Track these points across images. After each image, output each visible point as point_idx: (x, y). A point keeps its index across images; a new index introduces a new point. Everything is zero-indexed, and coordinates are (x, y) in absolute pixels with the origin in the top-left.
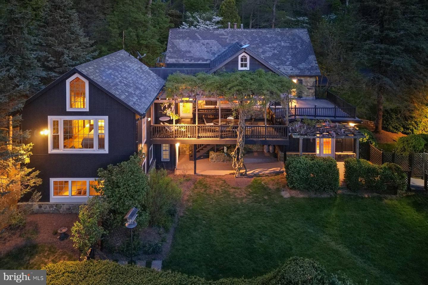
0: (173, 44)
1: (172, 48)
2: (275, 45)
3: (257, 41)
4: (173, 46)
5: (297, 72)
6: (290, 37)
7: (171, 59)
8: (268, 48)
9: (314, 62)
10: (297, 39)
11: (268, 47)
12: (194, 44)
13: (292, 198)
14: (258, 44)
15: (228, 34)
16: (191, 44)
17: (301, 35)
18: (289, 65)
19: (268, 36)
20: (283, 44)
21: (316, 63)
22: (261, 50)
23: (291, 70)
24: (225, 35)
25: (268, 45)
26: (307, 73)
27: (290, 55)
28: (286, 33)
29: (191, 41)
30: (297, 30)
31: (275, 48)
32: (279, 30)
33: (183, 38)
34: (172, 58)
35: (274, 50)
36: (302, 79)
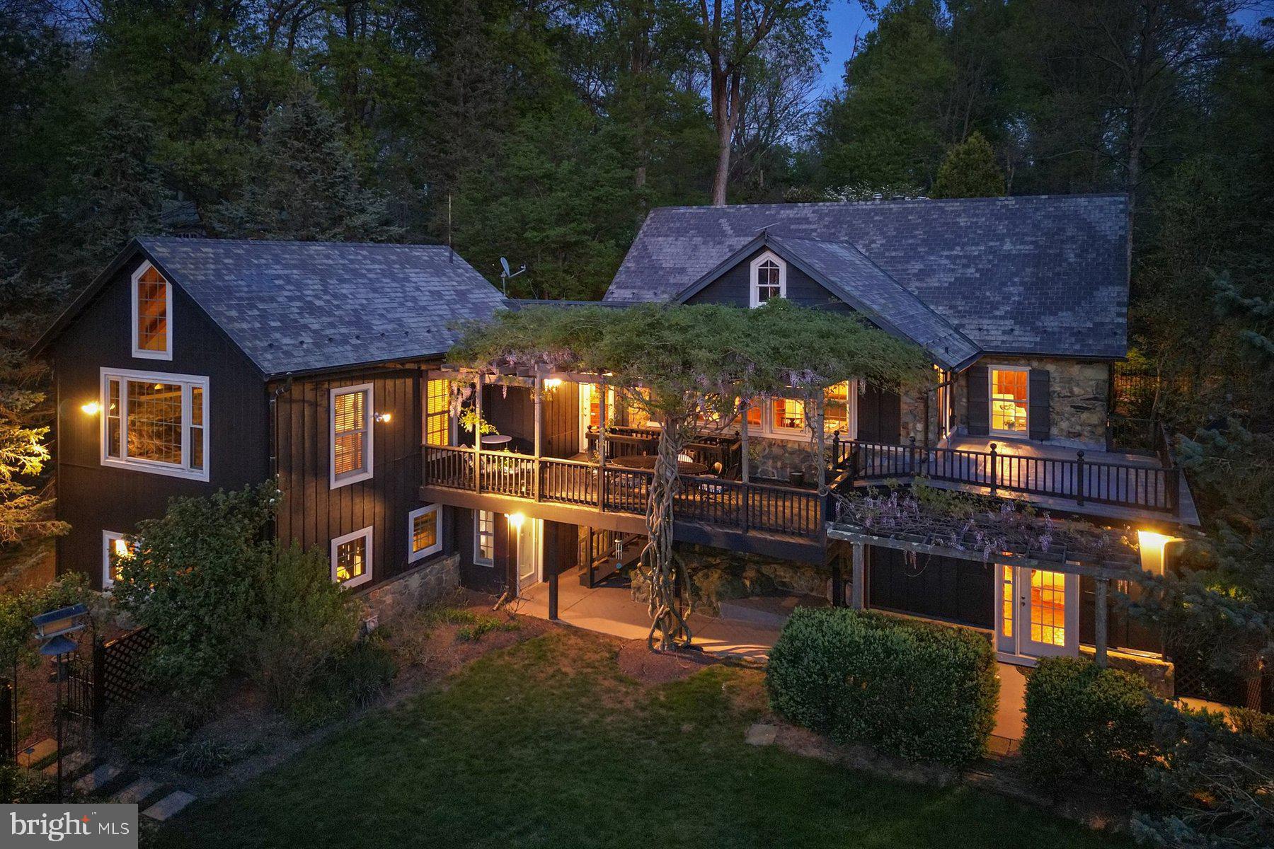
0: (645, 248)
1: (637, 260)
2: (975, 251)
3: (914, 237)
5: (1025, 339)
6: (1048, 224)
7: (622, 291)
8: (944, 262)
9: (1114, 309)
10: (1070, 231)
11: (948, 257)
12: (703, 249)
14: (913, 248)
15: (821, 218)
16: (695, 248)
17: (1095, 216)
18: (1002, 318)
19: (963, 221)
20: (1007, 246)
21: (1119, 315)
22: (916, 266)
23: (1004, 332)
24: (809, 223)
25: (953, 249)
26: (1068, 346)
27: (1022, 284)
28: (1037, 209)
29: (698, 240)
30: (1082, 201)
31: (971, 260)
32: (1011, 202)
33: (679, 233)
34: (626, 288)
35: (966, 266)
36: (1051, 368)
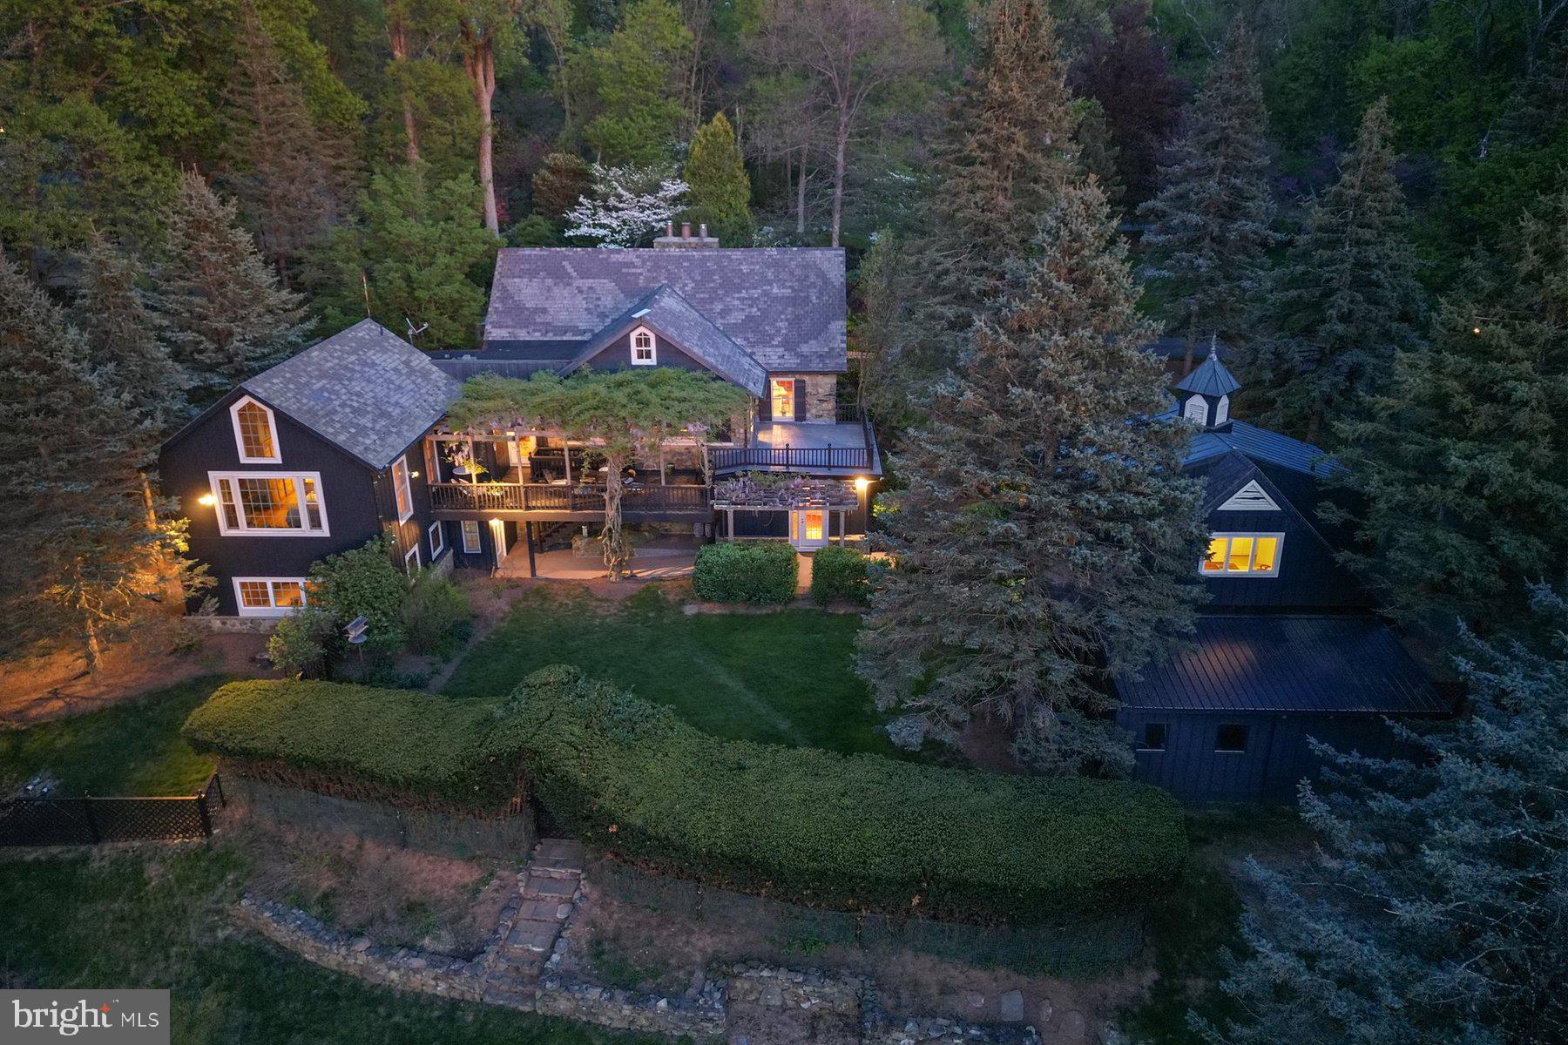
0: (505, 289)
1: (503, 300)
2: (756, 293)
3: (714, 281)
4: (506, 296)
5: (791, 362)
6: (798, 272)
7: (499, 331)
8: (736, 302)
9: (839, 337)
10: (813, 279)
11: (739, 299)
12: (556, 290)
13: (698, 615)
14: (714, 290)
15: (644, 263)
16: (549, 289)
17: (826, 266)
18: (777, 346)
19: (745, 269)
20: (775, 290)
21: (842, 342)
22: (718, 307)
23: (779, 357)
24: (635, 267)
25: (740, 292)
26: (816, 365)
27: (787, 320)
28: (791, 259)
29: (549, 281)
30: (818, 253)
31: (753, 301)
32: (773, 252)
33: (532, 274)
34: (501, 327)
35: (751, 306)
36: (806, 378)
